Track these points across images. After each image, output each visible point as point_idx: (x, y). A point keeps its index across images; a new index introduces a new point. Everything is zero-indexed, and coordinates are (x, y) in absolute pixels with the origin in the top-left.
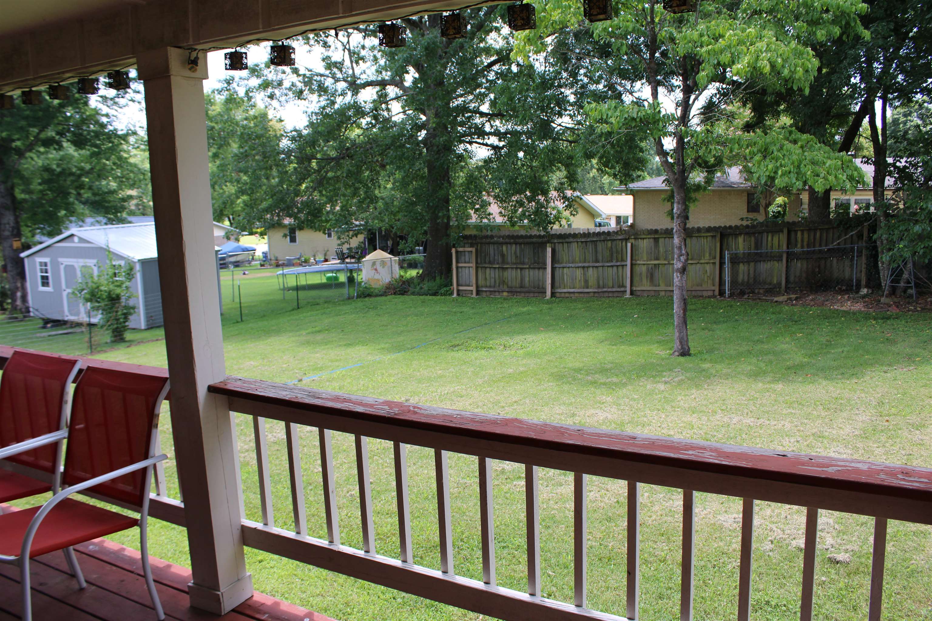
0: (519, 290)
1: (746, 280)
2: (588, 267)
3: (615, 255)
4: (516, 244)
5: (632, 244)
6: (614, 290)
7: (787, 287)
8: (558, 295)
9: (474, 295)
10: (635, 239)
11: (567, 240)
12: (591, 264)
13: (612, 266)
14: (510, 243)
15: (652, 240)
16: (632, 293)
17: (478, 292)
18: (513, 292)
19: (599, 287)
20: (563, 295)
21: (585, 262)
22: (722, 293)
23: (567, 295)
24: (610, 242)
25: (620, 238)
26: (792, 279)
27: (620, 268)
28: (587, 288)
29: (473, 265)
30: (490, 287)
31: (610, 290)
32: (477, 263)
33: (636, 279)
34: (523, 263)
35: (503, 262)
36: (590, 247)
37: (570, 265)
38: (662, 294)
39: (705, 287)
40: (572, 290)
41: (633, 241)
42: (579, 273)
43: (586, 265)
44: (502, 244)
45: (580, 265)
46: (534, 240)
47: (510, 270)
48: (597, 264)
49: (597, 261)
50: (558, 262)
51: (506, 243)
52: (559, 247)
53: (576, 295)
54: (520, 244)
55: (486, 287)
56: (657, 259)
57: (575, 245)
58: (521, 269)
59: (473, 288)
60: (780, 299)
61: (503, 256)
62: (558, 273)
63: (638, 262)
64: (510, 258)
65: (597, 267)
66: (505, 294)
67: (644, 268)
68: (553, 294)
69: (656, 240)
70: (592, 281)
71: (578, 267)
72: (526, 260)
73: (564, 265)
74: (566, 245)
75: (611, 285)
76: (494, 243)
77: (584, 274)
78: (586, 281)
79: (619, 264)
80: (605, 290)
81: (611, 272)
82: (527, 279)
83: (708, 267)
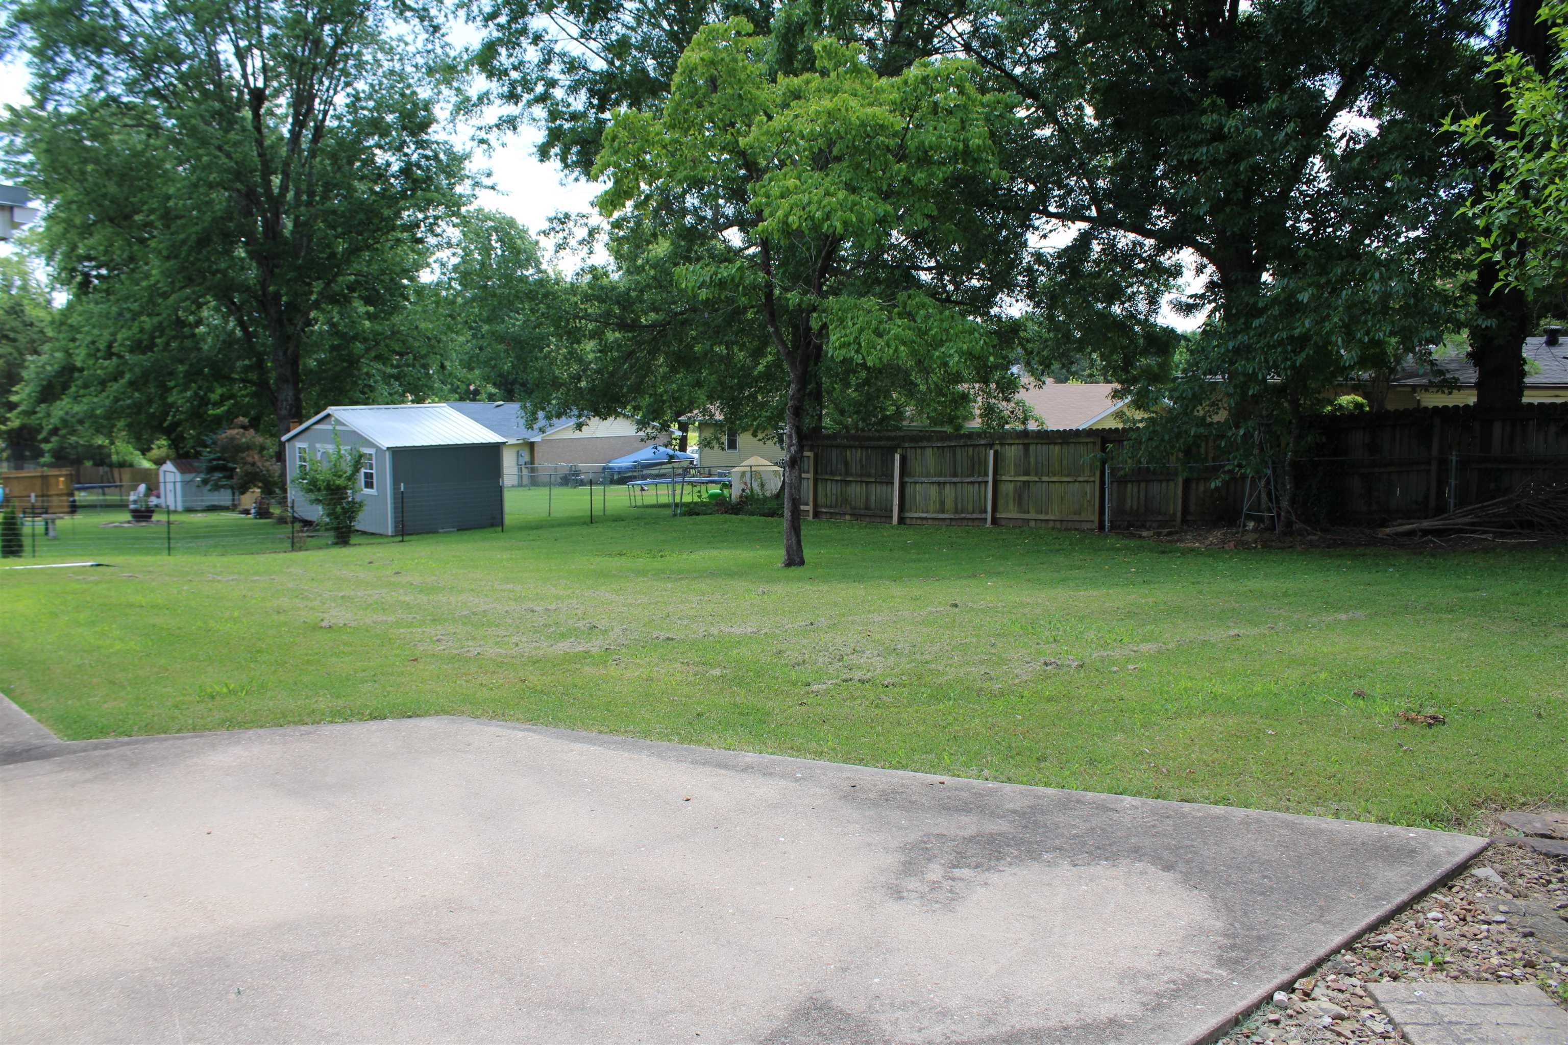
0: (862, 512)
1: (1135, 507)
2: (945, 483)
3: (976, 467)
4: (862, 448)
5: (996, 453)
6: (974, 516)
7: (1184, 521)
8: (908, 521)
9: (810, 518)
10: (1002, 444)
11: (920, 444)
12: (948, 479)
13: (973, 483)
14: (856, 447)
15: (1021, 447)
16: (995, 521)
17: (816, 514)
18: (856, 516)
19: (956, 512)
20: (914, 522)
21: (940, 476)
22: (1101, 527)
23: (919, 522)
24: (971, 449)
25: (983, 442)
26: (1192, 508)
27: (983, 486)
28: (943, 512)
29: (810, 475)
30: (831, 507)
31: (969, 516)
32: (816, 472)
33: (1001, 502)
34: (870, 476)
35: (848, 473)
36: (948, 455)
37: (923, 479)
38: (1032, 524)
39: (1083, 517)
40: (924, 515)
41: (998, 447)
42: (933, 491)
43: (942, 479)
44: (846, 447)
45: (934, 479)
46: (882, 443)
47: (853, 485)
48: (954, 480)
49: (955, 475)
50: (910, 475)
51: (851, 447)
52: (910, 454)
53: (930, 522)
54: (867, 448)
55: (826, 506)
56: (1027, 474)
57: (929, 452)
58: (867, 483)
59: (809, 508)
60: (1145, 534)
61: (846, 464)
62: (909, 490)
63: (1004, 478)
64: (854, 469)
65: (955, 483)
66: (848, 517)
67: (1011, 487)
68: (902, 520)
69: (1026, 446)
70: (949, 504)
71: (933, 483)
72: (873, 471)
73: (916, 479)
74: (919, 451)
75: (970, 509)
76: (837, 447)
77: (940, 493)
78: (942, 503)
79: (980, 479)
80: (963, 515)
81: (972, 490)
82: (873, 498)
83: (1088, 488)
